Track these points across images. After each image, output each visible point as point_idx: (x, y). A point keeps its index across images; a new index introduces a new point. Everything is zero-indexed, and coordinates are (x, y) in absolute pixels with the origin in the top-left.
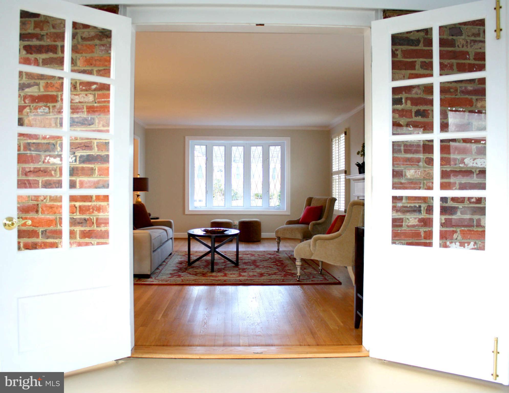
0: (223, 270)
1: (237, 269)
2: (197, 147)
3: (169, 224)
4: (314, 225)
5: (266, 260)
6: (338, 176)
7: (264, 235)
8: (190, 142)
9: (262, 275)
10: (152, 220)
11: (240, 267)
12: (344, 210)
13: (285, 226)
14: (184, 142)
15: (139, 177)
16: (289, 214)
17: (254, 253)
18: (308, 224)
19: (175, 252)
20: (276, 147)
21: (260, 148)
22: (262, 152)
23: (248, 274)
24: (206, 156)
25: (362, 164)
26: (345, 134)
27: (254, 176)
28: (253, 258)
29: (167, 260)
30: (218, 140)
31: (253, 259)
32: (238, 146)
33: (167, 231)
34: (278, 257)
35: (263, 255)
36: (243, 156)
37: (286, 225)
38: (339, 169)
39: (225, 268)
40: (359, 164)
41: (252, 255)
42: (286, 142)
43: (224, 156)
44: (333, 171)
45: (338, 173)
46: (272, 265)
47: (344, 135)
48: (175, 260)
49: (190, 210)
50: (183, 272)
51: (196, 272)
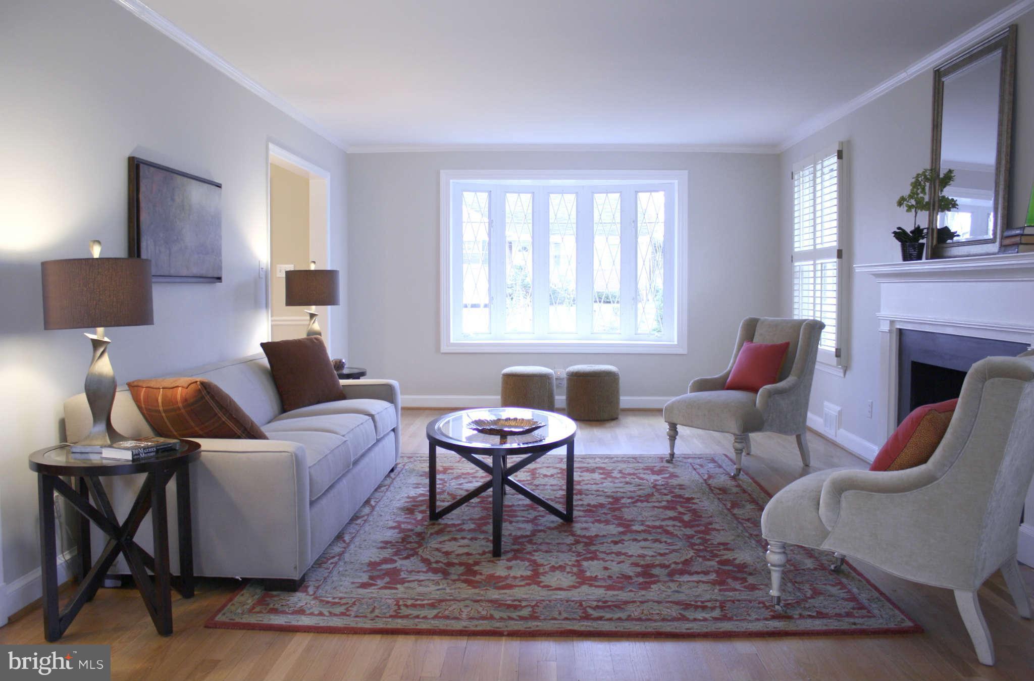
0: (529, 547)
1: (570, 540)
2: (468, 197)
3: (386, 393)
4: (770, 394)
5: (647, 498)
6: (812, 262)
7: (625, 401)
8: (452, 183)
9: (647, 576)
10: (343, 382)
11: (577, 527)
12: (834, 350)
13: (690, 395)
14: (438, 184)
15: (313, 267)
16: (685, 352)
17: (609, 467)
18: (755, 391)
19: (406, 460)
20: (653, 193)
21: (615, 197)
22: (619, 207)
23: (606, 568)
24: (490, 217)
25: (911, 232)
26: (840, 155)
27: (600, 262)
28: (608, 486)
29: (377, 495)
30: (519, 178)
31: (609, 491)
32: (563, 192)
33: (377, 417)
34: (674, 482)
35: (634, 474)
36: (575, 217)
37: (691, 392)
38: (815, 245)
39: (534, 533)
40: (904, 232)
41: (607, 474)
42: (676, 181)
43: (530, 216)
44: (796, 250)
45: (814, 255)
46: (671, 523)
47: (835, 159)
48: (398, 497)
49: (452, 341)
50: (407, 558)
51: (447, 554)
